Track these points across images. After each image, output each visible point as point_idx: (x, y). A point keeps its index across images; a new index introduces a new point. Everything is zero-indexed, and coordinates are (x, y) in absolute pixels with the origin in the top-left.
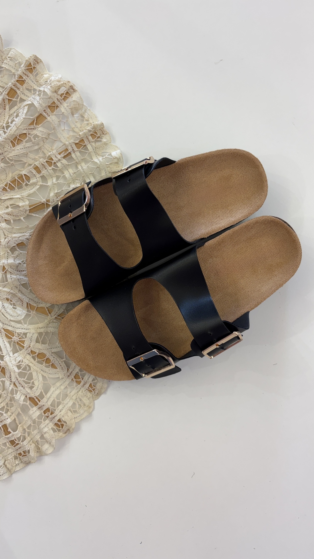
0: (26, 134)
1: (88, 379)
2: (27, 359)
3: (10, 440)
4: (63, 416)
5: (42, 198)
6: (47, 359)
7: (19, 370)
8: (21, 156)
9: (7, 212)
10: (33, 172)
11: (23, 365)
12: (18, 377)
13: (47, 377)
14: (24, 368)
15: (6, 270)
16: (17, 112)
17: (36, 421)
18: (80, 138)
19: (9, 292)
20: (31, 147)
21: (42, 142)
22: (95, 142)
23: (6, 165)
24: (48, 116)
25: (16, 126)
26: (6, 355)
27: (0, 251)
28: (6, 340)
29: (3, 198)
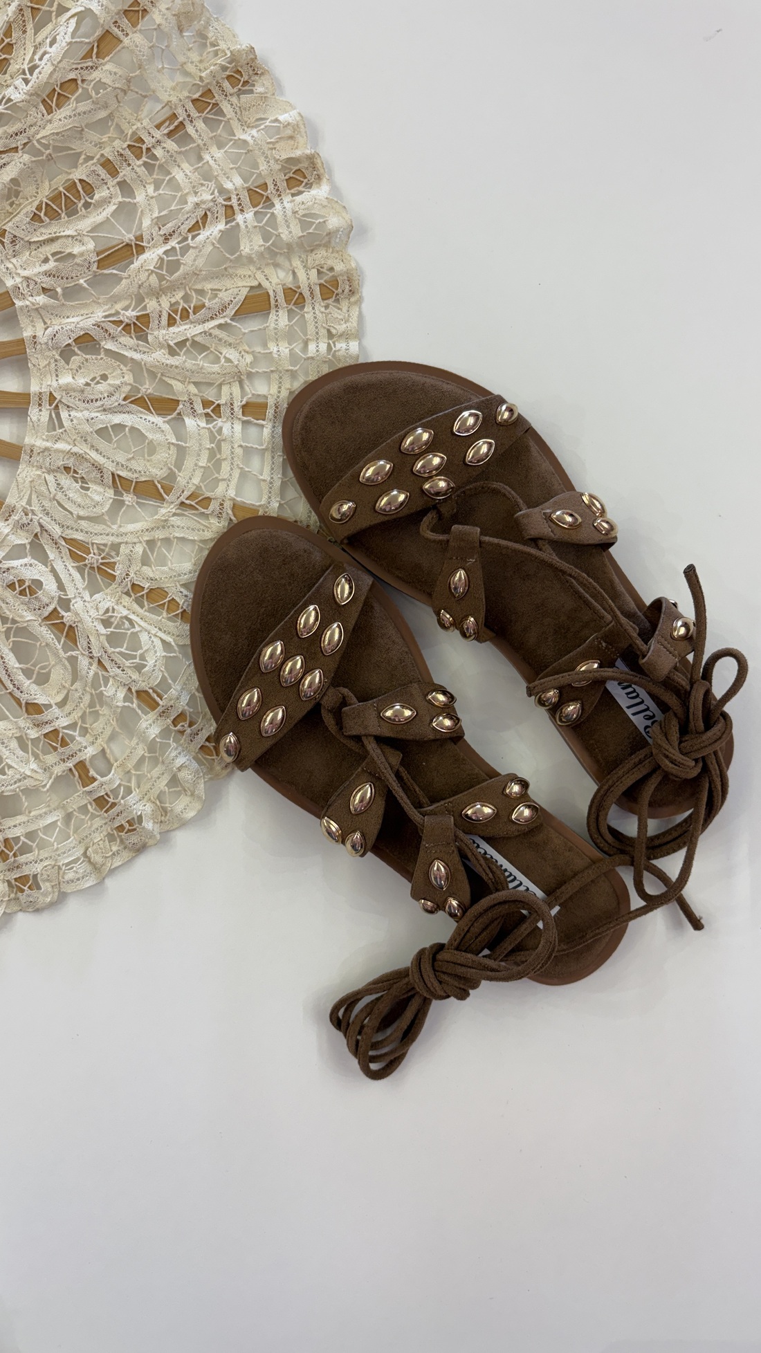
0: (75, 80)
2: (125, 606)
3: (96, 797)
5: (124, 232)
6: (169, 601)
7: (108, 630)
8: (68, 136)
9: (45, 269)
10: (100, 173)
11: (116, 617)
12: (107, 645)
13: (173, 644)
14: (118, 623)
15: (56, 402)
16: (52, 35)
17: (157, 743)
18: (203, 86)
19: (68, 452)
20: (90, 112)
21: (115, 98)
22: (238, 96)
23: (34, 159)
24: (124, 35)
25: (52, 62)
26: (75, 597)
27: (37, 359)
28: (71, 564)
29: (36, 239)
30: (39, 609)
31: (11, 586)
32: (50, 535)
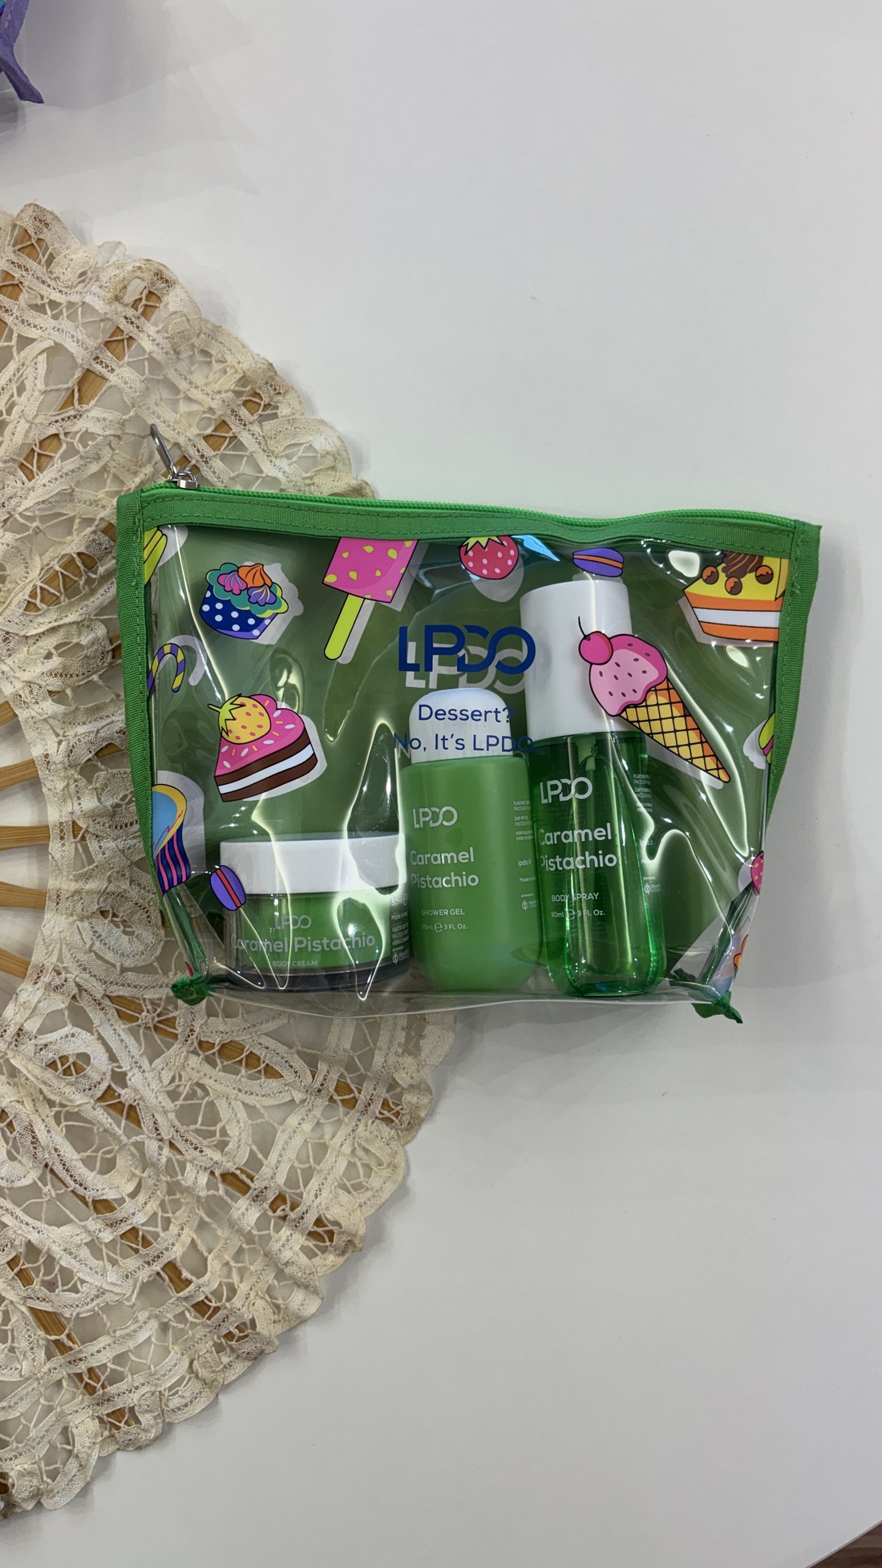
0: (56, 435)
1: (375, 1089)
2: (193, 1069)
3: (194, 1303)
4: (327, 1209)
6: (247, 1056)
7: (177, 1103)
8: (56, 502)
9: (49, 668)
10: (101, 542)
11: (185, 1086)
12: (177, 1123)
13: (258, 1106)
14: (188, 1093)
15: (82, 833)
16: (18, 379)
17: (255, 1236)
18: (216, 420)
19: (103, 893)
20: (79, 468)
21: (108, 447)
22: (260, 422)
23: (18, 536)
24: (109, 371)
26: (132, 1068)
27: (53, 781)
28: (122, 1027)
29: (33, 632)
30: (90, 1089)
31: (52, 1065)
32: (91, 995)
